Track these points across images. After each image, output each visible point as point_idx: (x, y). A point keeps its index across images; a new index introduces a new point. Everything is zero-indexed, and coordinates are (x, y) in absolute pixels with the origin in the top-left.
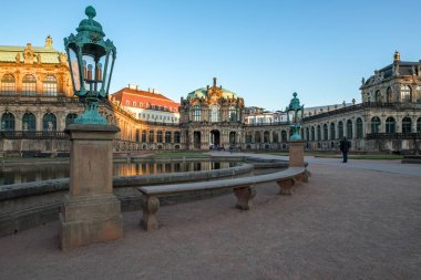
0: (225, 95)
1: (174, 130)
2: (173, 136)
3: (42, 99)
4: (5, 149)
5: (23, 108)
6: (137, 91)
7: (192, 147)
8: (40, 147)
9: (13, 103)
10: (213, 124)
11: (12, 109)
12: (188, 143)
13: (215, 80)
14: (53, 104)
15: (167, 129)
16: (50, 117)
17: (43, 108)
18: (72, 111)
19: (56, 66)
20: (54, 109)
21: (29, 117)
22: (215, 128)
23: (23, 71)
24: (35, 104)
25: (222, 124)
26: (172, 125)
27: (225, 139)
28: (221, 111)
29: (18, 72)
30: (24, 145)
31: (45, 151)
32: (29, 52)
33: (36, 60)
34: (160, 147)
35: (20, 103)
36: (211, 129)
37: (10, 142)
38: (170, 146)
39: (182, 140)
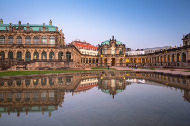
0: (117, 43)
1: (96, 58)
2: (95, 60)
3: (49, 46)
4: (36, 66)
5: (42, 50)
6: (79, 42)
7: (103, 65)
8: (49, 65)
9: (38, 47)
10: (113, 55)
11: (38, 50)
12: (102, 63)
13: (113, 37)
14: (54, 48)
15: (93, 57)
16: (52, 53)
17: (50, 50)
18: (61, 50)
19: (55, 32)
20: (54, 50)
21: (44, 53)
22: (113, 57)
23: (42, 34)
24: (46, 48)
25: (116, 55)
26: (95, 56)
27: (118, 61)
28: (116, 50)
29: (40, 35)
30: (43, 64)
31: (51, 67)
32: (44, 27)
33: (47, 30)
34: (90, 65)
35: (41, 48)
36: (111, 57)
37: (38, 63)
38: (94, 65)
39: (99, 62)
